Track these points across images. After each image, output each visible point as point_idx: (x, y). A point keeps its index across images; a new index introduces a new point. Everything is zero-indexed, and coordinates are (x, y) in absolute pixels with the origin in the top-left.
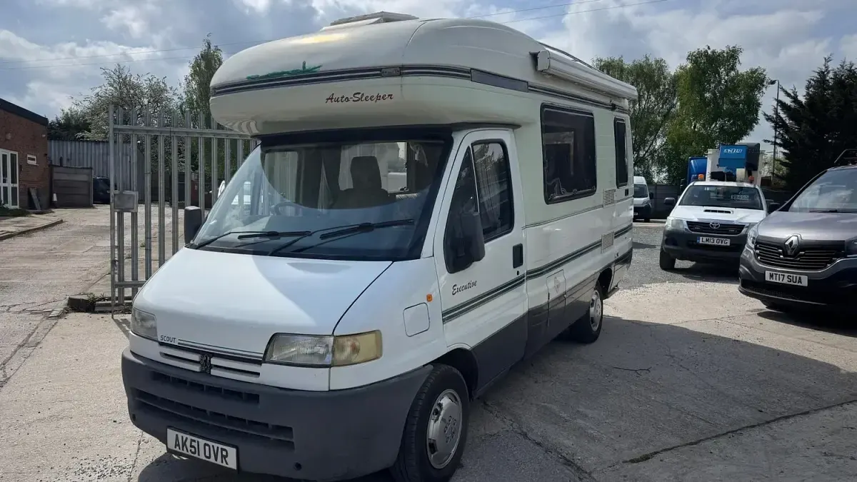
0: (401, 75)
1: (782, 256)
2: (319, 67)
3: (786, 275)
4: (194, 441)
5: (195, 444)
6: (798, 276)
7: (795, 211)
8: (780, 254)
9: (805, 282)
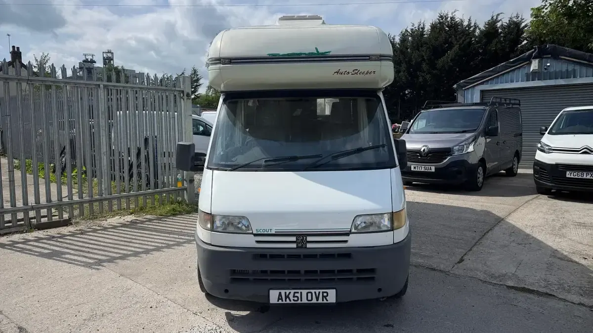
0: (381, 60)
1: (419, 157)
2: (329, 52)
3: (423, 167)
4: (298, 293)
5: (299, 295)
6: (429, 167)
7: (412, 133)
8: (418, 156)
9: (433, 170)
